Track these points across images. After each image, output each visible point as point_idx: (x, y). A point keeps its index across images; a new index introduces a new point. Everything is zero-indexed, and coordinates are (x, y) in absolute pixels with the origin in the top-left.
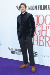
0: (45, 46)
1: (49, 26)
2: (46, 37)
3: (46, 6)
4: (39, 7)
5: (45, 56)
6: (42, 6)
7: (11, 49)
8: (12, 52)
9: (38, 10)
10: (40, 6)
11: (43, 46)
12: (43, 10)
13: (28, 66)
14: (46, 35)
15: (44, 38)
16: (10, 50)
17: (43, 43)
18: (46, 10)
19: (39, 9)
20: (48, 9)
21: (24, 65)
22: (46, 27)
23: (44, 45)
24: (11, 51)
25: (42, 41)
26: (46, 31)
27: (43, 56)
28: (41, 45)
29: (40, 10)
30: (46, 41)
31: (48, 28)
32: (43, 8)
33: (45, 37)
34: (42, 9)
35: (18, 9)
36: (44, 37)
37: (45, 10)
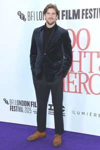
0: (80, 92)
1: (85, 53)
2: (80, 75)
3: (78, 11)
4: (65, 13)
5: (81, 113)
6: (70, 11)
7: (9, 102)
8: (12, 108)
9: (63, 19)
10: (67, 11)
11: (76, 92)
12: (73, 19)
13: (45, 137)
14: (80, 71)
15: (76, 77)
16: (7, 103)
17: (76, 86)
18: (79, 18)
19: (65, 17)
20: (83, 18)
21: (37, 134)
22: (79, 53)
23: (78, 91)
24: (9, 105)
25: (73, 82)
26: (80, 62)
27: (76, 112)
28: (70, 90)
29: (67, 19)
30: (80, 83)
31: (85, 57)
32: (71, 16)
33: (78, 75)
34: (70, 18)
35: (21, 17)
36: (76, 74)
37: (76, 18)
